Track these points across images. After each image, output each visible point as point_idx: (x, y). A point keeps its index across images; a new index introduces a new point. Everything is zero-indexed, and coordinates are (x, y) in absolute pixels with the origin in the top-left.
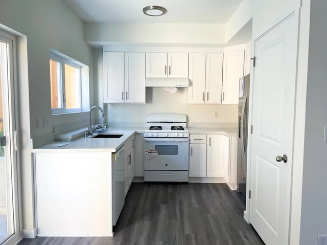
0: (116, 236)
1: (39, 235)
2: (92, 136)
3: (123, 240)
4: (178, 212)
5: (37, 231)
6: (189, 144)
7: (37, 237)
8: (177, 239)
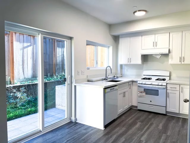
0: (105, 130)
1: (77, 122)
2: (107, 80)
3: (107, 133)
4: (145, 129)
5: (76, 119)
6: (167, 90)
7: (75, 122)
8: (134, 140)
